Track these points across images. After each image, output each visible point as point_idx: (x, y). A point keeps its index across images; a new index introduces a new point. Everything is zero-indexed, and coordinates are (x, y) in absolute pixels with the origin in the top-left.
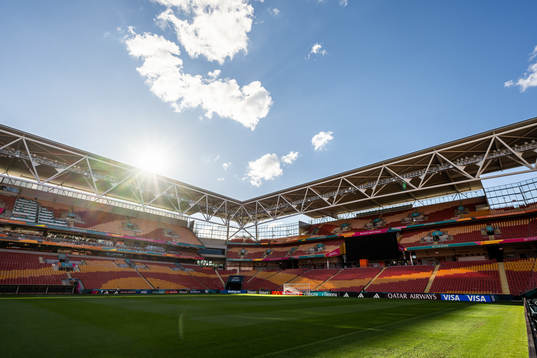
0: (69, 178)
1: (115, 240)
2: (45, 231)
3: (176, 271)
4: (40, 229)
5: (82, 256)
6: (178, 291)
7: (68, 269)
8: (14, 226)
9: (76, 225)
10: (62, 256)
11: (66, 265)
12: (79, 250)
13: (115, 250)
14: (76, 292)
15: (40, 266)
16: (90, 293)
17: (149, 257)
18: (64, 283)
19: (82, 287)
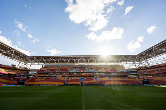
0: (91, 61)
1: (104, 73)
2: (91, 73)
3: (122, 79)
4: (90, 73)
5: (99, 77)
6: (126, 85)
7: (97, 80)
8: (86, 73)
9: (95, 71)
10: (95, 78)
11: (97, 79)
12: (98, 76)
13: (105, 75)
14: (101, 85)
15: (92, 80)
16: (103, 85)
17: (113, 76)
18: (98, 83)
19: (101, 84)
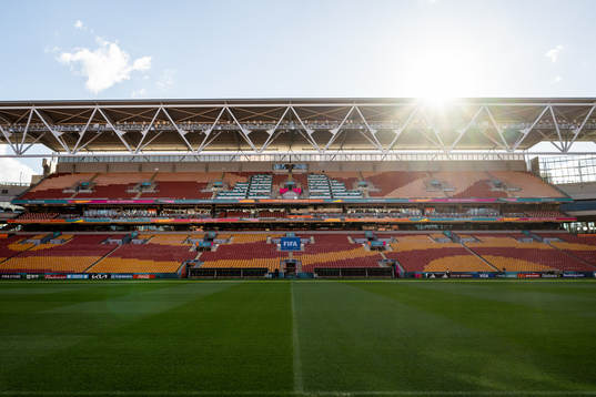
1: (423, 207)
2: (343, 206)
3: (527, 243)
4: (338, 205)
5: (389, 231)
6: (540, 274)
7: (381, 249)
8: (316, 206)
9: (371, 194)
10: (369, 234)
11: (378, 243)
12: (383, 224)
13: (426, 220)
14: (397, 276)
15: (351, 247)
16: (413, 276)
17: (477, 226)
18: (381, 265)
19: (401, 270)
